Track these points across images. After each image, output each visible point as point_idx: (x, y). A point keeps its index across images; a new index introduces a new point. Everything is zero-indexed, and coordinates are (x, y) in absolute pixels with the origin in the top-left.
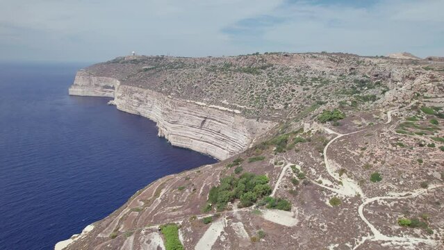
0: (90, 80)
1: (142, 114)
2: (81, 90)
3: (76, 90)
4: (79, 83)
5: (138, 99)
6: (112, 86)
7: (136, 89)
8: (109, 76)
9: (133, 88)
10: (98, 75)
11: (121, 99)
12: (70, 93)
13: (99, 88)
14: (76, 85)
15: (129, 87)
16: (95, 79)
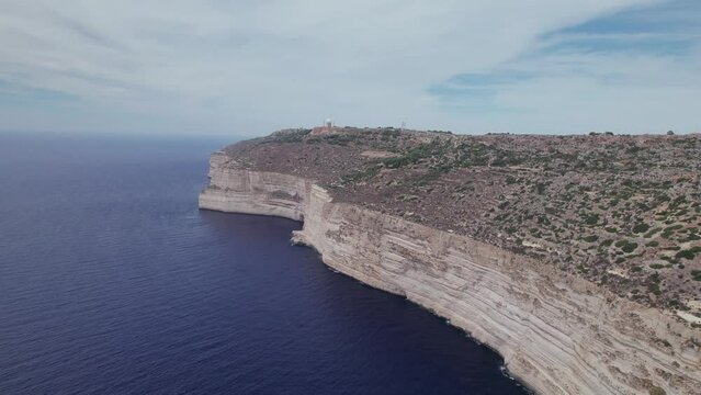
0: (245, 180)
1: (413, 297)
2: (224, 199)
3: (214, 198)
4: (220, 184)
5: (404, 252)
6: (293, 194)
7: (400, 223)
8: (286, 170)
9: (387, 218)
10: (262, 167)
11: (339, 240)
12: (202, 204)
13: (263, 197)
14: (215, 187)
15: (372, 214)
16: (255, 177)
